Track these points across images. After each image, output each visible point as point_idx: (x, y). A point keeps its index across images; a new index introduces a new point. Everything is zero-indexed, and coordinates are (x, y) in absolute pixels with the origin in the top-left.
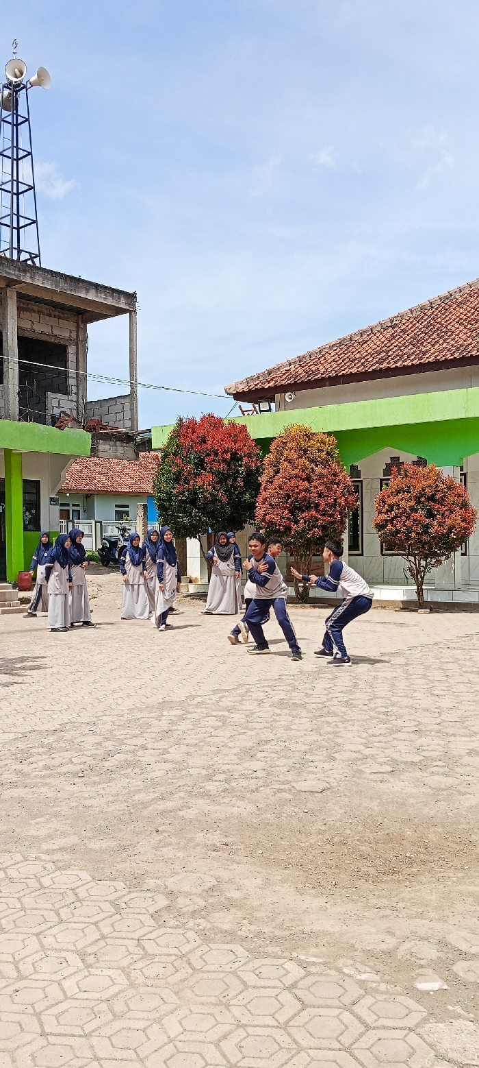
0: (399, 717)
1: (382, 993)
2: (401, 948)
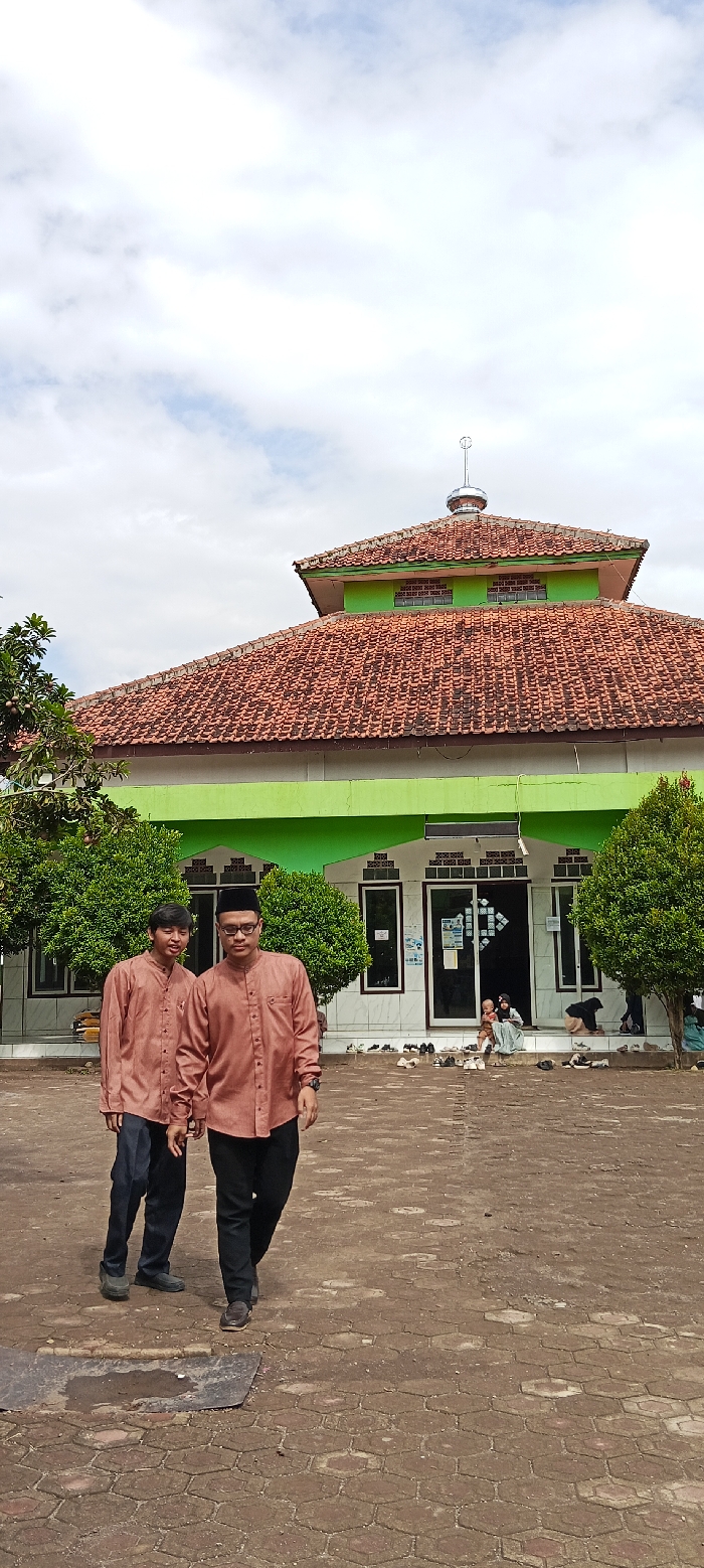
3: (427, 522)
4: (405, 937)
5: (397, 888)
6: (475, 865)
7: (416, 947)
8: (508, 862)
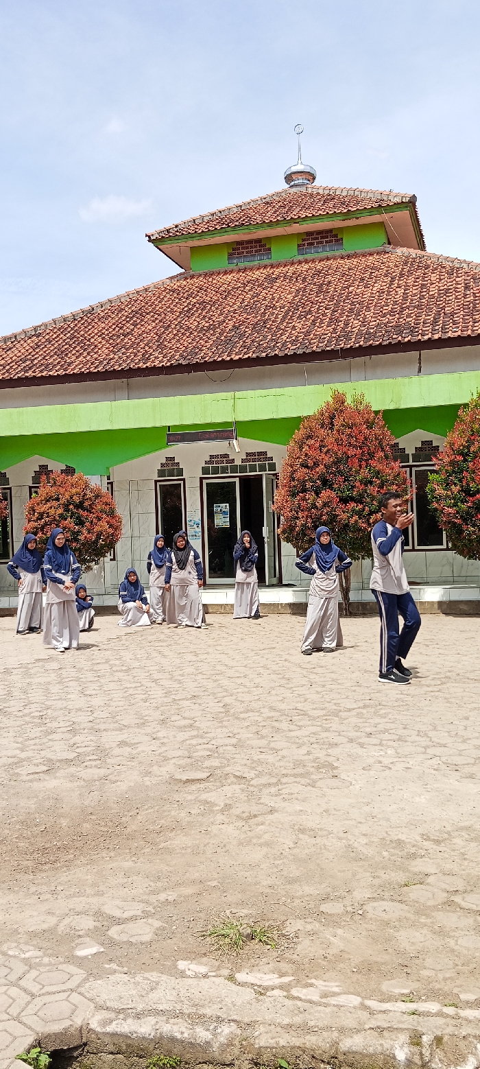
0: (54, 719)
1: (45, 965)
2: (61, 925)
3: (264, 196)
4: (188, 519)
5: (182, 482)
6: (238, 462)
7: (195, 526)
8: (262, 460)
